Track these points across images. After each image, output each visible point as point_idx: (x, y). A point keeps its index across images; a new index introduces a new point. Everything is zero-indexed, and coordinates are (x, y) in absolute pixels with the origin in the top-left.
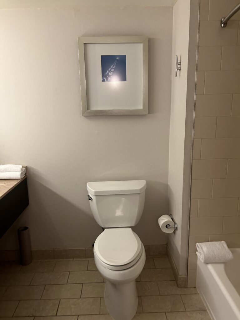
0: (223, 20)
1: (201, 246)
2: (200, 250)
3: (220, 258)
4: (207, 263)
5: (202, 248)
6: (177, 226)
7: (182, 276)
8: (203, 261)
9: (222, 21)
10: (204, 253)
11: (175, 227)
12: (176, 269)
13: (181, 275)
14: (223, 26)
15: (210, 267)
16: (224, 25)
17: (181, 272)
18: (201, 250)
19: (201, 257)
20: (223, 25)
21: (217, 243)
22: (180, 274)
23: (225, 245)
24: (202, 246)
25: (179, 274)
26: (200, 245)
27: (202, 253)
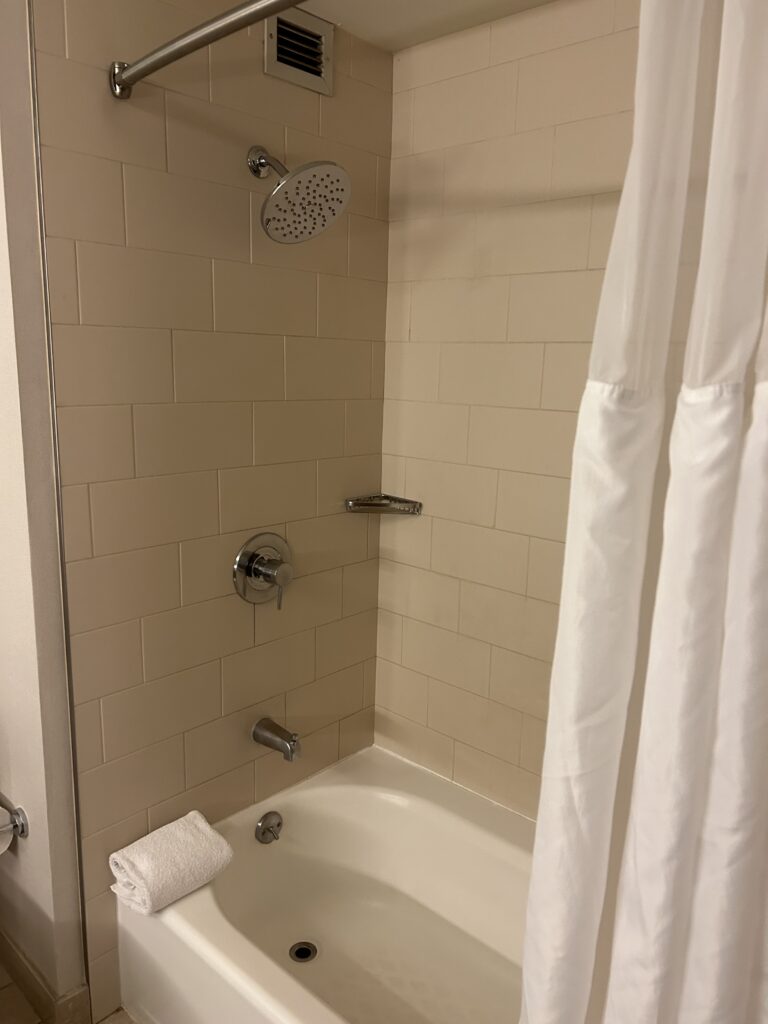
0: (117, 71)
1: (128, 860)
2: (128, 876)
3: (196, 872)
4: (158, 910)
5: (133, 866)
6: (25, 818)
7: (68, 998)
8: (145, 911)
9: (114, 75)
10: (146, 884)
11: (16, 826)
12: (39, 979)
13: (64, 996)
14: (121, 93)
15: (172, 919)
16: (122, 89)
17: (64, 983)
18: (132, 874)
19: (138, 899)
20: (118, 90)
21: (176, 829)
22: (61, 994)
23: (202, 824)
24: (131, 859)
25: (54, 993)
26: (124, 857)
27: (139, 883)
